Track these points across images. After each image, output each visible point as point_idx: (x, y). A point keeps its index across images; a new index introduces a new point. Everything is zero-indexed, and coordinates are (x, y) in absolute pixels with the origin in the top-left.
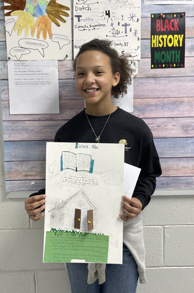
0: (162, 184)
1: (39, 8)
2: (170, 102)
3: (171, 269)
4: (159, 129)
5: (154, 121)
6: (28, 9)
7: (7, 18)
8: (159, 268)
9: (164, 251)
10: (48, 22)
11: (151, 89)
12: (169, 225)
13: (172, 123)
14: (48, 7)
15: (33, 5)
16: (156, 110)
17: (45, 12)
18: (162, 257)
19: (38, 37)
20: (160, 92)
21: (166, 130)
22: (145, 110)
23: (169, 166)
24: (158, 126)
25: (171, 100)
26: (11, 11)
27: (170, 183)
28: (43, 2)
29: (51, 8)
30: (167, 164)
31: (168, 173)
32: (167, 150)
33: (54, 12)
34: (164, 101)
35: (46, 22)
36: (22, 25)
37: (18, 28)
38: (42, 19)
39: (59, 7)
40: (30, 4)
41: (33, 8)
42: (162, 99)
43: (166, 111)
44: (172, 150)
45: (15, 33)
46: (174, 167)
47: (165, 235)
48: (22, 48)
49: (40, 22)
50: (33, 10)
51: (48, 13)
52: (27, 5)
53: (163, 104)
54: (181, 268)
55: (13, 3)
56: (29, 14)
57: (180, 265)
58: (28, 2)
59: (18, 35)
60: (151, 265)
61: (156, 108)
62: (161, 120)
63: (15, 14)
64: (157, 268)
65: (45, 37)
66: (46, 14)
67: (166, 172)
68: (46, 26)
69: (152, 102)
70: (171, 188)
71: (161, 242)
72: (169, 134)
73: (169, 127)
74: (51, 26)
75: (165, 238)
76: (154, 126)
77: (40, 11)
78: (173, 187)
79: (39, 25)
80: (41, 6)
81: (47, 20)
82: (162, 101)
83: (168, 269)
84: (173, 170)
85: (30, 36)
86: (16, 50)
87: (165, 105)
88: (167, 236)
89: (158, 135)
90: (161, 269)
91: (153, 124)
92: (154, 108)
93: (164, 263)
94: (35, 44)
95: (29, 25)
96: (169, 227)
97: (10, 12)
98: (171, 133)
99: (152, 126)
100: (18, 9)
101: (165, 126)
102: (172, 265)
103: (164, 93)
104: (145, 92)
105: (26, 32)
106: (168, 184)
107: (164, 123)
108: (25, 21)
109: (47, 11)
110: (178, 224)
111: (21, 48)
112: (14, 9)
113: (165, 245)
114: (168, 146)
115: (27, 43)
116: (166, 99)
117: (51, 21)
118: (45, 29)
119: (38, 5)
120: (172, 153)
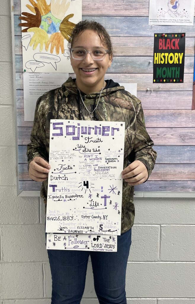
0: (160, 187)
1: (53, 25)
2: (169, 114)
3: (166, 264)
4: (159, 138)
5: (154, 130)
6: (43, 26)
7: (23, 34)
8: (155, 263)
9: (160, 247)
10: (61, 39)
11: (153, 102)
12: (165, 224)
13: (170, 133)
14: (61, 25)
15: (47, 23)
16: (157, 120)
17: (59, 30)
18: (158, 253)
19: (52, 51)
20: (160, 104)
21: (165, 138)
22: (147, 120)
23: (167, 171)
24: (158, 135)
25: (170, 112)
26: (27, 27)
27: (167, 186)
28: (57, 21)
29: (64, 26)
30: (165, 169)
31: (165, 178)
32: (166, 157)
33: (66, 30)
34: (164, 113)
35: (59, 38)
36: (37, 41)
37: (33, 43)
38: (55, 35)
39: (71, 25)
40: (45, 22)
41: (48, 25)
42: (162, 111)
43: (166, 122)
44: (170, 157)
45: (30, 48)
46: (172, 172)
47: (162, 233)
48: (37, 61)
49: (54, 38)
50: (47, 28)
51: (61, 31)
52: (43, 23)
53: (163, 115)
54: (175, 263)
55: (29, 20)
56: (44, 31)
57: (174, 260)
58: (43, 20)
59: (33, 50)
60: (148, 260)
61: (156, 119)
62: (161, 129)
63: (31, 31)
64: (153, 263)
65: (58, 52)
66: (59, 32)
67: (164, 176)
68: (59, 42)
69: (153, 113)
70: (168, 191)
71: (158, 239)
72: (168, 142)
73: (168, 136)
74: (63, 42)
75: (162, 236)
76: (155, 135)
77: (54, 28)
78: (170, 190)
79: (52, 41)
80: (55, 24)
81: (60, 37)
82: (162, 112)
83: (163, 263)
84: (170, 174)
85: (44, 51)
86: (31, 63)
87: (165, 116)
88: (164, 234)
89: (157, 143)
90: (157, 263)
91: (154, 133)
92: (155, 119)
93: (160, 258)
94: (49, 58)
95: (44, 41)
96: (165, 226)
97: (27, 29)
98: (170, 141)
99: (152, 134)
100: (34, 26)
101: (164, 135)
102: (168, 260)
103: (164, 106)
104: (147, 104)
105: (41, 48)
106: (165, 187)
107: (163, 132)
108: (40, 38)
109: (60, 28)
110: (173, 223)
111: (35, 62)
112: (31, 26)
113: (161, 242)
114: (166, 153)
115: (41, 57)
116: (166, 111)
117: (64, 38)
118: (58, 45)
119: (52, 23)
120: (170, 160)
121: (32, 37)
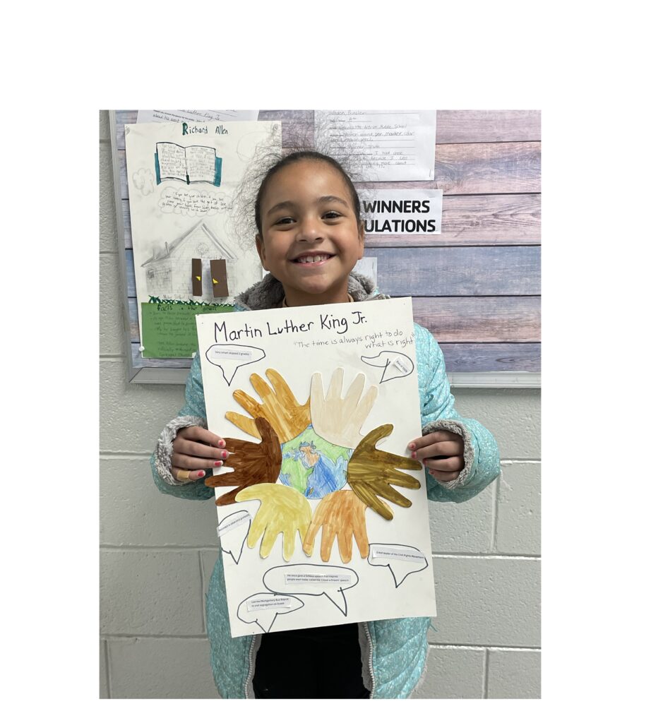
0: (498, 360)
2: (527, 153)
3: (513, 561)
4: (498, 223)
5: (485, 202)
6: (288, 475)
8: (482, 557)
9: (497, 518)
10: (356, 510)
11: (481, 120)
12: (511, 459)
13: (529, 209)
14: (351, 465)
15: (304, 464)
16: (493, 173)
18: (490, 532)
20: (503, 126)
21: (515, 224)
22: (464, 175)
23: (517, 316)
24: (495, 216)
25: (531, 147)
27: (518, 358)
30: (513, 311)
31: (513, 334)
32: (515, 277)
34: (512, 150)
36: (272, 526)
38: (334, 501)
40: (295, 460)
41: (305, 471)
42: (506, 145)
43: (518, 177)
44: (527, 277)
45: (251, 554)
46: (531, 318)
47: (501, 482)
48: (276, 594)
49: (329, 512)
50: (305, 479)
51: (353, 484)
52: (286, 466)
53: (509, 157)
54: (536, 561)
55: (240, 463)
56: (295, 490)
57: (533, 553)
59: (262, 558)
60: (465, 550)
61: (492, 169)
62: (503, 199)
63: (250, 496)
64: (478, 557)
65: (347, 554)
66: (347, 487)
67: (509, 331)
68: (349, 520)
69: (483, 153)
70: (520, 369)
71: (491, 498)
72: (522, 236)
73: (522, 217)
74: (363, 519)
75: (500, 489)
76: (486, 216)
77: (328, 478)
78: (525, 368)
79: (325, 522)
81: (351, 503)
82: (509, 149)
83: (504, 560)
84: (527, 325)
85: (298, 556)
86: (256, 604)
87: (516, 161)
88: (506, 483)
89: (492, 239)
90: (487, 560)
91: (483, 211)
92: (488, 169)
93: (496, 547)
94: (317, 578)
96: (510, 464)
97: (234, 493)
98: (528, 233)
99: (479, 214)
100: (258, 479)
101: (511, 215)
102: (516, 552)
103: (513, 131)
104: (465, 126)
106: (512, 360)
107: (509, 207)
108: (281, 514)
109: (348, 476)
110: (532, 457)
112: (245, 481)
113: (499, 505)
114: (517, 265)
115: (291, 578)
116: (519, 145)
117: (364, 506)
118: (345, 531)
119: (320, 462)
120: (527, 284)
121: (253, 516)
